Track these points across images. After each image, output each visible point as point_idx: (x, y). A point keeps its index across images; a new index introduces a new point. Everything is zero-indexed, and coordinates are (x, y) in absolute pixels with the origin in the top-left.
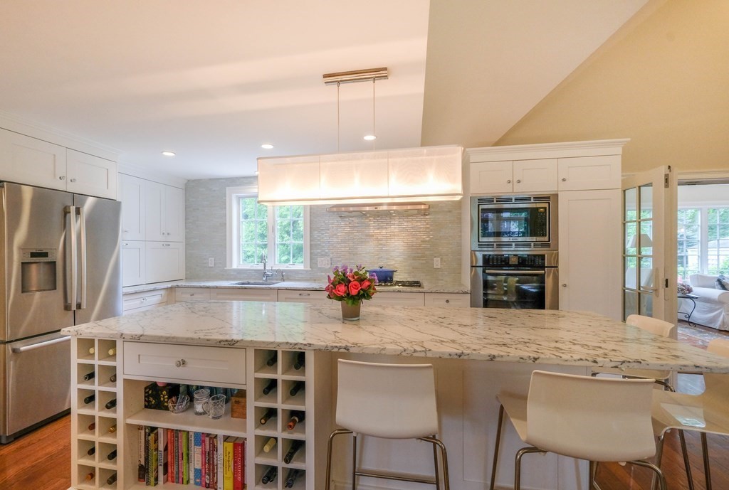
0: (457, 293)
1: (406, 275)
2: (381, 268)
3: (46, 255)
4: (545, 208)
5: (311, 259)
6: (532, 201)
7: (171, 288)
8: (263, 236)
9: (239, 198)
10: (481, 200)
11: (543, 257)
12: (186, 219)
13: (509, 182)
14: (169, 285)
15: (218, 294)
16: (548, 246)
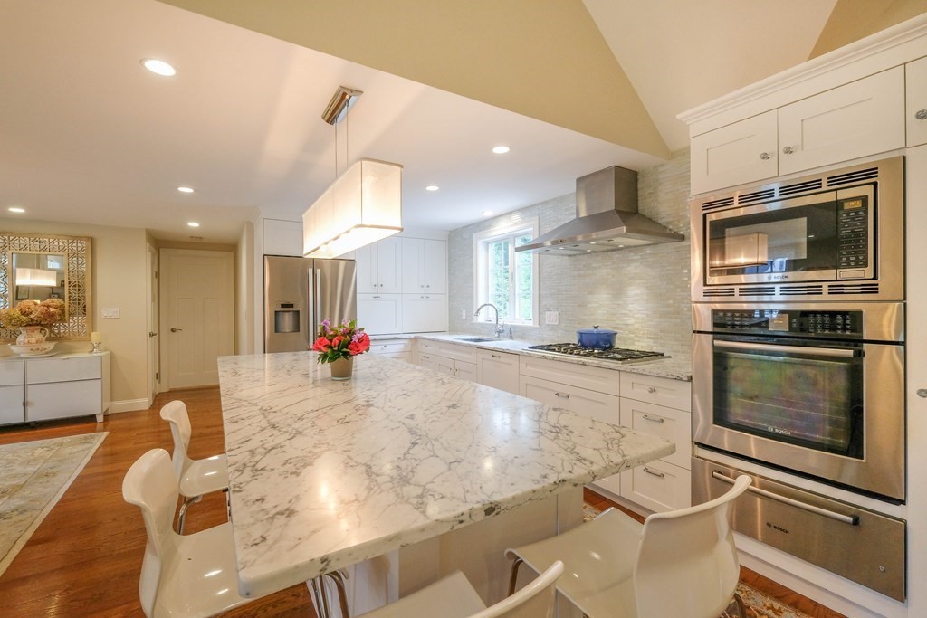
0: (665, 377)
1: (651, 342)
2: (596, 328)
3: (292, 306)
4: (864, 199)
5: (539, 314)
6: (825, 186)
7: (415, 338)
8: (498, 285)
9: (487, 244)
10: (707, 206)
11: (856, 317)
12: (449, 270)
13: (765, 157)
14: (412, 336)
15: (440, 348)
16: (873, 289)
